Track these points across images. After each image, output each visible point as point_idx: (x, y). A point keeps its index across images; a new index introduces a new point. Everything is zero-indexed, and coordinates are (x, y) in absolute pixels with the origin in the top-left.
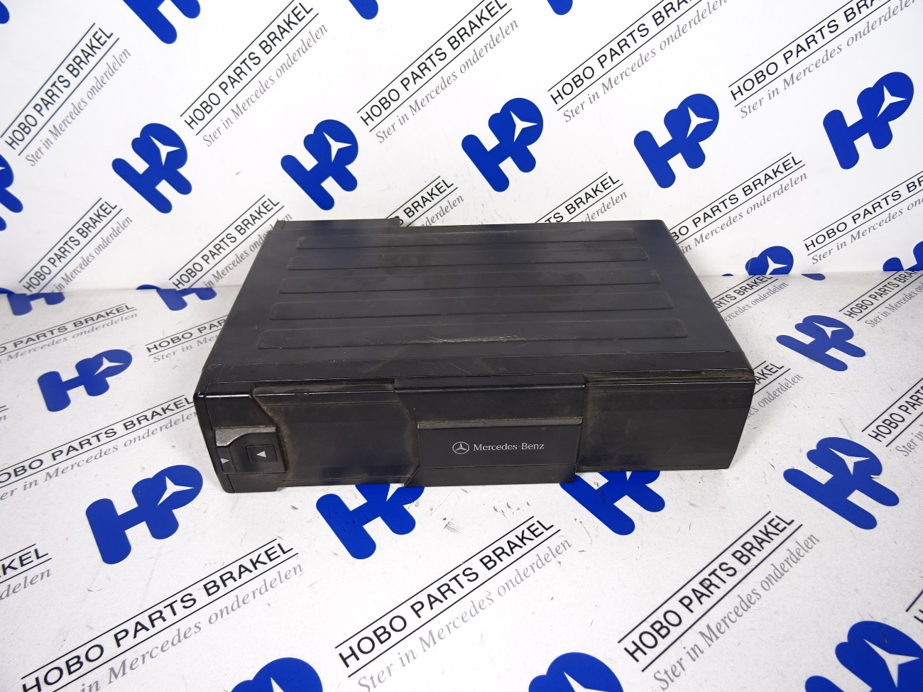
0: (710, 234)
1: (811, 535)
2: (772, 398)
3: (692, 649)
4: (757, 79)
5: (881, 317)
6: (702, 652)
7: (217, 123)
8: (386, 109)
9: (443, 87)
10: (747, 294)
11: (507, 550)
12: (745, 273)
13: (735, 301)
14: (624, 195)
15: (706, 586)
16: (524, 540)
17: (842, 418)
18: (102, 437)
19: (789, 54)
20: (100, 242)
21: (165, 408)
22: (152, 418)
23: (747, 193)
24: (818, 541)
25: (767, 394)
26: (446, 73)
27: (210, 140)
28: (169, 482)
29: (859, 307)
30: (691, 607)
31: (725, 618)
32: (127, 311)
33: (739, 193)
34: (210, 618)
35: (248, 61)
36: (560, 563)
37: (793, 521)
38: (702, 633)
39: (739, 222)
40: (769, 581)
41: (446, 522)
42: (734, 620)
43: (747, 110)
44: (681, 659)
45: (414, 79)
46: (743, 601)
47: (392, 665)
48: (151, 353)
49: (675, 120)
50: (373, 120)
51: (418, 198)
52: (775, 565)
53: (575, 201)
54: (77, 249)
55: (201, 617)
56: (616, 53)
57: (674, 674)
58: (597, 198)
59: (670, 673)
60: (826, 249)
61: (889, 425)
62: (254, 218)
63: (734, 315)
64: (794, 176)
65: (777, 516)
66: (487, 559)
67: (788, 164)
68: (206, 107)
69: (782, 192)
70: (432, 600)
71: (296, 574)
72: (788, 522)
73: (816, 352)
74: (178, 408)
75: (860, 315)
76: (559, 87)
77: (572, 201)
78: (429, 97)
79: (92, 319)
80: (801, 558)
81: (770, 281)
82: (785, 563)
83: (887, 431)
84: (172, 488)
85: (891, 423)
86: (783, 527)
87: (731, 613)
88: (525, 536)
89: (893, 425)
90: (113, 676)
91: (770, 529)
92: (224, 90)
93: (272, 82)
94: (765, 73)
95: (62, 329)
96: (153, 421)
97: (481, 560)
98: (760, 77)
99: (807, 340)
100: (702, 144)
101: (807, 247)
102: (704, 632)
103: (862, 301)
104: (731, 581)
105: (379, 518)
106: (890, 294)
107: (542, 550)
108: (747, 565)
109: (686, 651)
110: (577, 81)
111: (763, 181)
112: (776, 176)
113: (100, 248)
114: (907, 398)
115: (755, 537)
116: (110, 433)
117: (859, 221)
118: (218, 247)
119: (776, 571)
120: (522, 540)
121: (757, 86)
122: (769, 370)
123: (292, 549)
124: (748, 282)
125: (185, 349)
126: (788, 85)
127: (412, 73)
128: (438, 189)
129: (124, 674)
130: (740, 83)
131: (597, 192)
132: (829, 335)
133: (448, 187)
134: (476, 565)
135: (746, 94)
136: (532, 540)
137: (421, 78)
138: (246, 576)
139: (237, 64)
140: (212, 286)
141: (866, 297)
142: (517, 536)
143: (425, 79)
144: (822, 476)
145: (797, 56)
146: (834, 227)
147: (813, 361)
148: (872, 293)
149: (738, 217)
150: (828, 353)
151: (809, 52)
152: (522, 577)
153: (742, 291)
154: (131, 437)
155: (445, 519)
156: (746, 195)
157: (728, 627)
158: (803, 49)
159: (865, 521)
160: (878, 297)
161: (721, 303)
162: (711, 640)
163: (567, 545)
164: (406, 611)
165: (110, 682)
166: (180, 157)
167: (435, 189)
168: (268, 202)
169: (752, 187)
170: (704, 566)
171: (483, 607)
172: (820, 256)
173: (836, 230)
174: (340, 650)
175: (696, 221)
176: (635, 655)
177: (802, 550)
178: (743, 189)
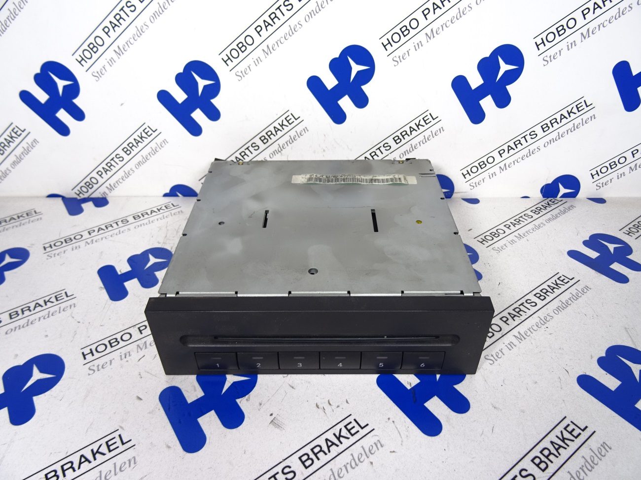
0: (513, 163)
1: (604, 443)
2: (565, 307)
4: (558, 32)
7: (102, 62)
8: (243, 52)
9: (291, 34)
10: (541, 214)
12: (540, 195)
13: (532, 219)
14: (441, 130)
16: (342, 439)
17: (627, 326)
19: (587, 10)
20: (14, 159)
21: (46, 301)
22: (34, 309)
23: (545, 130)
24: (610, 449)
25: (561, 303)
26: (293, 22)
27: (98, 75)
28: (35, 370)
32: (35, 215)
35: (126, 9)
37: (586, 427)
39: (537, 154)
41: (272, 417)
43: (548, 59)
45: (266, 27)
48: (45, 252)
49: (487, 66)
50: (232, 61)
51: (271, 128)
52: (571, 472)
53: (401, 133)
56: (438, 7)
58: (419, 132)
60: (608, 178)
62: (137, 142)
63: (531, 231)
64: (585, 117)
65: (572, 422)
66: (305, 458)
67: (580, 107)
68: (93, 48)
69: (574, 130)
71: (130, 466)
73: (601, 266)
74: (57, 300)
76: (389, 36)
78: (279, 42)
79: (5, 221)
80: (595, 466)
84: (37, 375)
86: (578, 433)
88: (342, 434)
92: (107, 33)
93: (147, 27)
94: (565, 27)
96: (35, 311)
99: (593, 254)
100: (509, 87)
101: (592, 176)
105: (213, 412)
108: (545, 472)
110: (404, 31)
111: (559, 120)
112: (570, 116)
113: (14, 164)
118: (109, 165)
120: (338, 439)
121: (558, 39)
122: (562, 281)
123: (130, 440)
124: (543, 203)
125: (74, 249)
126: (585, 38)
127: (264, 21)
128: (288, 121)
130: (544, 36)
131: (419, 127)
132: (612, 251)
133: (296, 119)
135: (548, 45)
136: (348, 438)
137: (272, 26)
139: (117, 11)
140: (107, 196)
142: (334, 434)
143: (275, 27)
145: (594, 13)
146: (616, 160)
147: (599, 274)
149: (537, 150)
150: (612, 266)
153: (537, 211)
154: (12, 326)
155: (271, 415)
156: (544, 132)
158: (599, 7)
161: (520, 220)
163: (379, 444)
166: (74, 90)
167: (285, 121)
168: (148, 129)
169: (549, 125)
170: (505, 472)
172: (602, 183)
173: (617, 163)
175: (501, 152)
177: (596, 458)
178: (542, 127)
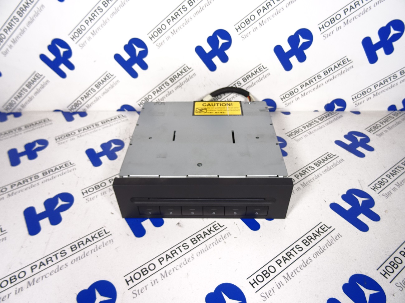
3: (279, 283)
5: (384, 132)
6: (283, 285)
11: (203, 236)
15: (289, 255)
18: (33, 179)
29: (374, 128)
30: (280, 264)
31: (295, 270)
33: (322, 74)
34: (72, 262)
36: (225, 242)
38: (284, 277)
40: (317, 254)
42: (299, 271)
44: (273, 288)
46: (304, 262)
47: (147, 285)
54: (26, 93)
55: (68, 261)
57: (269, 294)
59: (268, 294)
61: (381, 184)
70: (168, 257)
72: (329, 227)
75: (374, 132)
77: (245, 76)
81: (335, 114)
82: (325, 246)
83: (379, 186)
85: (382, 182)
87: (298, 268)
89: (383, 184)
90: (29, 285)
91: (320, 230)
95: (20, 129)
97: (191, 240)
98: (332, 21)
102: (285, 276)
103: (376, 125)
104: (300, 253)
106: (390, 122)
107: (218, 236)
109: (276, 284)
114: (390, 171)
115: (313, 234)
116: (37, 177)
117: (377, 88)
119: (321, 250)
129: (34, 284)
134: (189, 242)
138: (89, 243)
141: (378, 123)
144: (347, 206)
148: (381, 121)
151: (356, 9)
152: (208, 248)
157: (296, 274)
159: (364, 228)
160: (384, 123)
162: (288, 279)
164: (156, 262)
165: (28, 288)
171: (189, 261)
174: (126, 278)
176: (254, 285)
